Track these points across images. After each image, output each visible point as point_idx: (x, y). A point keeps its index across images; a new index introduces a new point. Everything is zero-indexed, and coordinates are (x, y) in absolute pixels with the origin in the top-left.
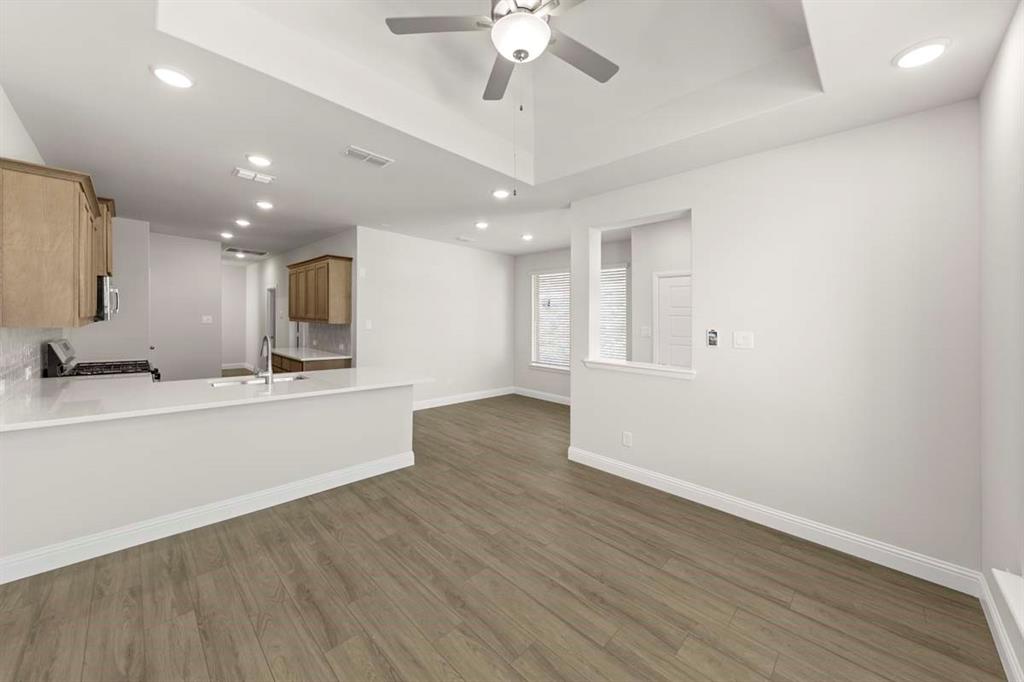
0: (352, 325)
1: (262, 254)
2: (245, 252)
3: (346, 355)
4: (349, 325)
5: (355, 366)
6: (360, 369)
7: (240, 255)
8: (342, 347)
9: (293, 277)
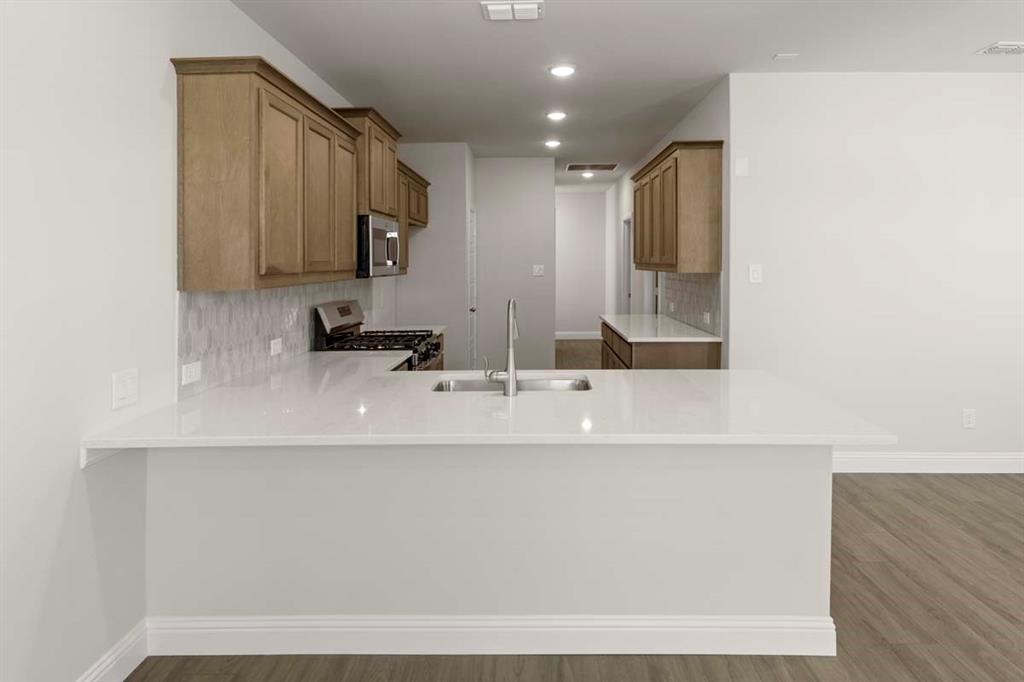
0: (722, 273)
1: (611, 167)
2: (593, 167)
3: (713, 334)
4: (718, 275)
5: (727, 367)
6: (735, 376)
7: (588, 175)
8: (707, 317)
9: (638, 193)
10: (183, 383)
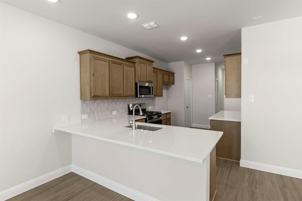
10: (82, 118)
